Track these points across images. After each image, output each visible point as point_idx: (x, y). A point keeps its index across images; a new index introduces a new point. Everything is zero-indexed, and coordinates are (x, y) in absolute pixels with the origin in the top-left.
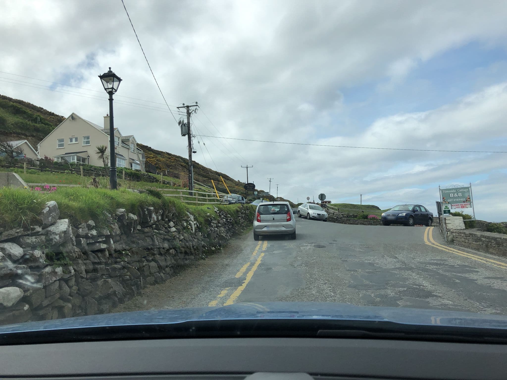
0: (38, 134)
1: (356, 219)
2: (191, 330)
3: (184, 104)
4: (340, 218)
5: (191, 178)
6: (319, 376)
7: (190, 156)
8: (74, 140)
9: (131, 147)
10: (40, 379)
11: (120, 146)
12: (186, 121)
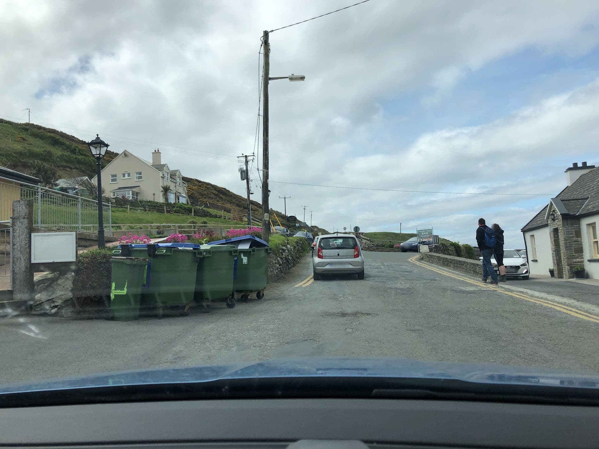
0: (80, 166)
1: (383, 248)
2: (223, 390)
3: (243, 154)
4: (371, 247)
5: (250, 215)
6: (375, 444)
7: (249, 197)
8: (126, 175)
9: (177, 181)
10: (51, 448)
11: (169, 181)
12: (245, 169)
